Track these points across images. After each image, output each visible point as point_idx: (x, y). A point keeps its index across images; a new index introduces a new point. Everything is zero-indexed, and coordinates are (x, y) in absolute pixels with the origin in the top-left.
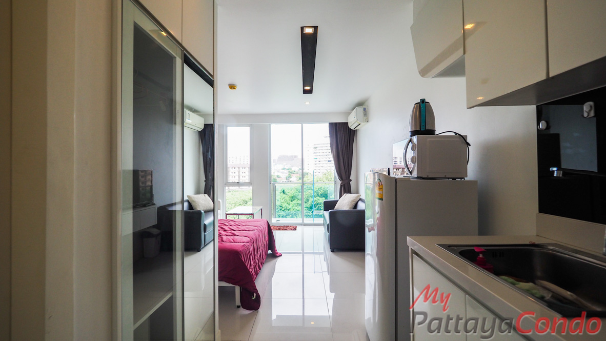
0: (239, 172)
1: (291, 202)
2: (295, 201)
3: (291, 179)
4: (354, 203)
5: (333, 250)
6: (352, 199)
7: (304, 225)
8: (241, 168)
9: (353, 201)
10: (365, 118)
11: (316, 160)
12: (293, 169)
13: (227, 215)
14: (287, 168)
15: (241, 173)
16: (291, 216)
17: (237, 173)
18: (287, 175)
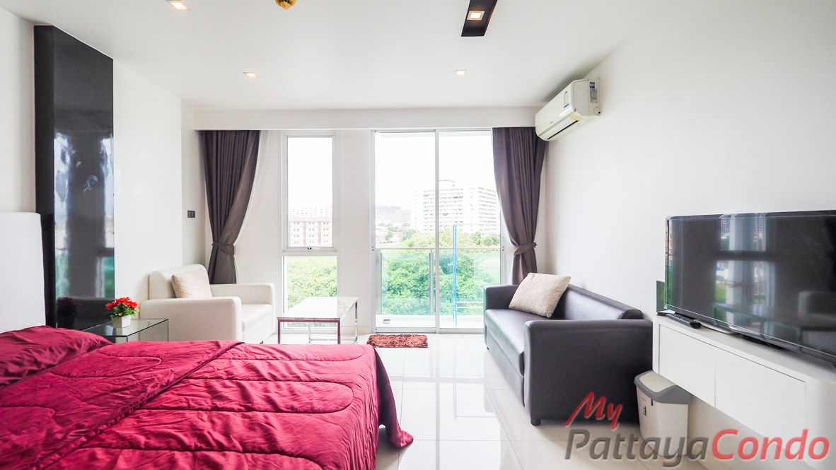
0: (319, 229)
1: (392, 272)
2: (399, 271)
3: (391, 239)
4: (557, 296)
5: (536, 422)
6: (551, 286)
7: (440, 333)
8: (322, 223)
9: (555, 291)
10: (593, 105)
11: (426, 212)
12: (395, 225)
13: (280, 321)
14: (386, 223)
15: (322, 230)
16: (392, 291)
17: (316, 230)
18: (386, 233)
